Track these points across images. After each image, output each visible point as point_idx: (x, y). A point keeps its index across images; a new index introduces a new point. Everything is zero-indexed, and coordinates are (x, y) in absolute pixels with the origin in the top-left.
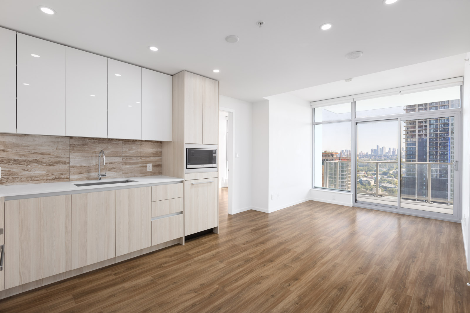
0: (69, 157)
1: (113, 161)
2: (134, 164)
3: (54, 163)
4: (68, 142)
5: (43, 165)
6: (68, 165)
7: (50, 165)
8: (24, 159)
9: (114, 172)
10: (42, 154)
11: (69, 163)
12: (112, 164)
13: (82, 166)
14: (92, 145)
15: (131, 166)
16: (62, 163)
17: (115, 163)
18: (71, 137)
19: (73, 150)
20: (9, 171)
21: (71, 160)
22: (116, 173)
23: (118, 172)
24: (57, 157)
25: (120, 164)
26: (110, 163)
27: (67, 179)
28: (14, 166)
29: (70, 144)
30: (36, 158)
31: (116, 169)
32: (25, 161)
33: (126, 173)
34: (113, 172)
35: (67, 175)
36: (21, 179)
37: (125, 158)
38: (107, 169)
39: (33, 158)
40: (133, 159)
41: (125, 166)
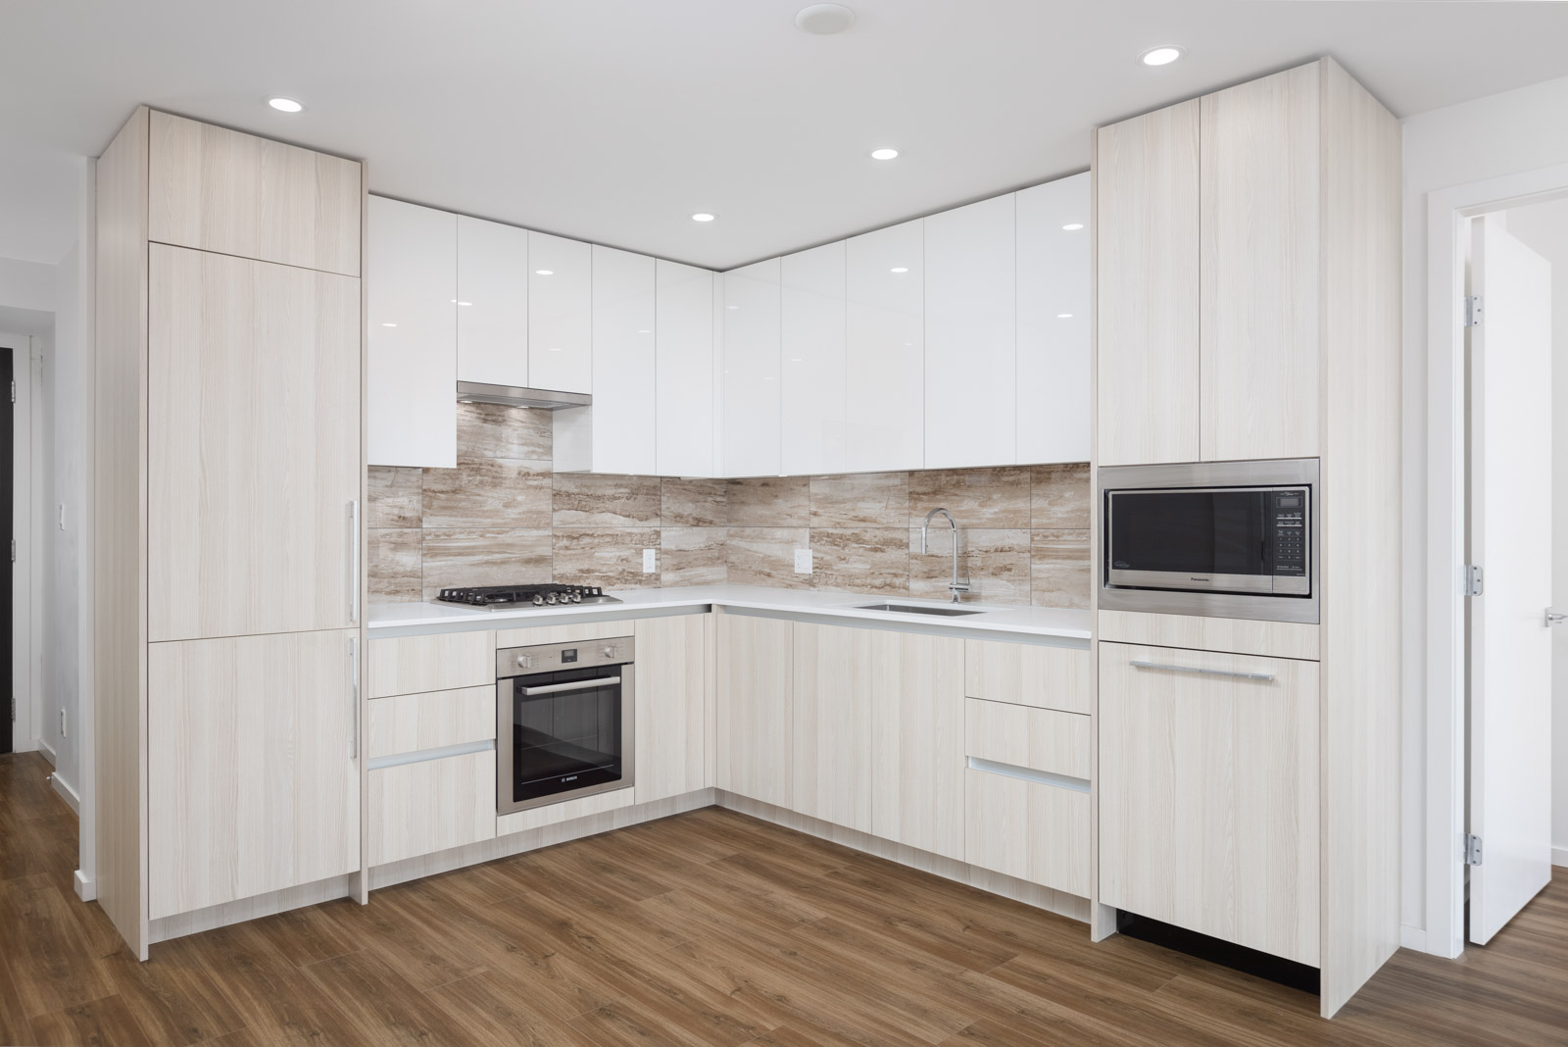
0: (907, 530)
1: (1006, 543)
2: (1069, 558)
3: (883, 545)
4: (904, 487)
5: (866, 549)
6: (906, 551)
7: (876, 550)
8: (839, 531)
9: (1008, 581)
10: (863, 520)
11: (907, 546)
12: (1003, 554)
13: (932, 556)
14: (953, 491)
15: (1059, 566)
16: (895, 544)
17: (1011, 549)
18: (912, 473)
19: (914, 508)
20: (822, 559)
21: (913, 536)
22: (1013, 587)
23: (1019, 584)
24: (887, 529)
25: (1025, 555)
26: (996, 551)
27: (904, 591)
28: (828, 548)
29: (911, 493)
30: (856, 531)
31: (1012, 573)
32: (841, 537)
33: (1044, 591)
34: (1005, 582)
35: (904, 579)
36: (836, 579)
37: (1038, 535)
38: (991, 570)
39: (852, 531)
40: (1065, 537)
41: (1038, 562)
